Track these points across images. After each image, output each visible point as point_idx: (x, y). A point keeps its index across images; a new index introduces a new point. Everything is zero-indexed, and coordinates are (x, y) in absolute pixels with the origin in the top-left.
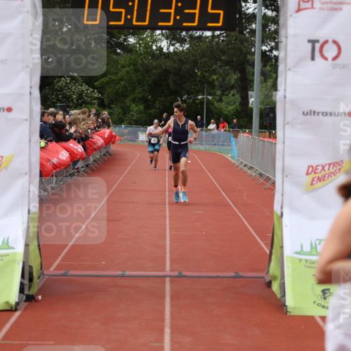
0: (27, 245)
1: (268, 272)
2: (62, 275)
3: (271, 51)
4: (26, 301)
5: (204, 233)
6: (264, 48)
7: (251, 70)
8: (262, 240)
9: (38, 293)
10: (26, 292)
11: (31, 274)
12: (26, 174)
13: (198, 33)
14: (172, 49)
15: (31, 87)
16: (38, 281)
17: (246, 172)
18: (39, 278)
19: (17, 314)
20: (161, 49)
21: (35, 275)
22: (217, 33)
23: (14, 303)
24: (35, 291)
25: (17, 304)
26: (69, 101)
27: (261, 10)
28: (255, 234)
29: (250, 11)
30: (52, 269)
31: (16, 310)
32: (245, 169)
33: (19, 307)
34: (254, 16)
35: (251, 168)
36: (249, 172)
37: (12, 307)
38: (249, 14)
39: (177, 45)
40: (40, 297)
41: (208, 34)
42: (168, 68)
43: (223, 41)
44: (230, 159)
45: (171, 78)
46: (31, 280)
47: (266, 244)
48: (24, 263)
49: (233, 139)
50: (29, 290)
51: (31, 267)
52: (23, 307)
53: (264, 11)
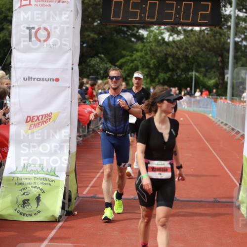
0: (67, 176)
1: (238, 198)
2: (92, 197)
3: (241, 41)
4: (66, 215)
5: (192, 170)
6: (237, 39)
7: (227, 55)
8: (234, 176)
9: (75, 210)
10: (66, 209)
11: (70, 196)
12: (68, 125)
13: (190, 28)
14: (171, 39)
15: (73, 64)
16: (75, 201)
17: (222, 127)
18: (75, 199)
19: (60, 224)
20: (163, 39)
21: (73, 197)
22: (204, 28)
23: (58, 217)
24: (73, 208)
25: (60, 217)
26: (98, 75)
27: (235, 13)
28: (228, 172)
29: (227, 13)
30: (85, 193)
31: (59, 221)
32: (222, 125)
33: (61, 219)
34: (230, 16)
35: (226, 124)
36: (225, 127)
37: (56, 219)
38: (226, 15)
39: (175, 36)
40: (76, 213)
41: (197, 29)
42: (168, 53)
43: (207, 34)
44: (211, 118)
45: (170, 60)
46: (70, 200)
47: (236, 179)
48: (65, 188)
49: (214, 104)
50: (69, 208)
51: (70, 191)
52: (64, 220)
53: (238, 13)
